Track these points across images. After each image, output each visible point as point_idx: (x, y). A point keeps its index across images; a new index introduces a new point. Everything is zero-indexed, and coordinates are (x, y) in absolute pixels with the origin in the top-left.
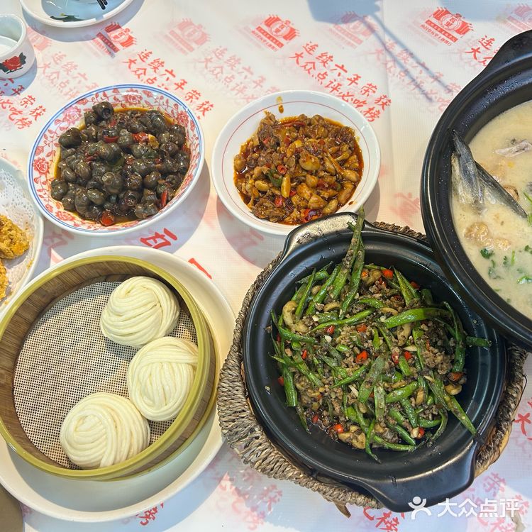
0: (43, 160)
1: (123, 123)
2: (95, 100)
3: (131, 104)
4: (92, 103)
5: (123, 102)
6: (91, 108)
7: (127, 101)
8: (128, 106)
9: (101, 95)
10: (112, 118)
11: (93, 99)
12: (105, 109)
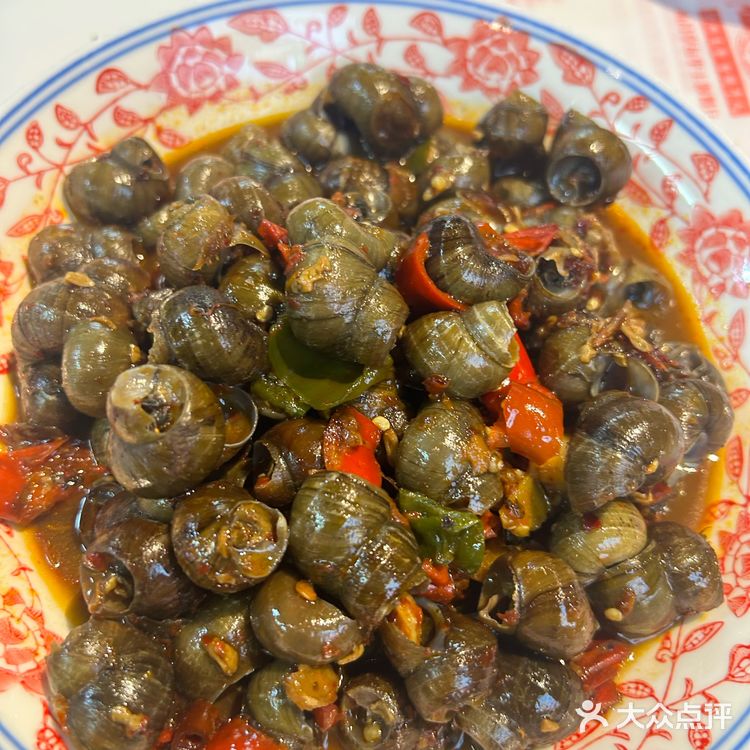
0: (233, 57)
1: (557, 281)
2: (611, 109)
3: (688, 258)
4: (594, 106)
5: (676, 225)
6: (566, 108)
7: (692, 235)
8: (672, 252)
9: (652, 116)
10: (566, 217)
11: (611, 97)
12: (587, 161)
